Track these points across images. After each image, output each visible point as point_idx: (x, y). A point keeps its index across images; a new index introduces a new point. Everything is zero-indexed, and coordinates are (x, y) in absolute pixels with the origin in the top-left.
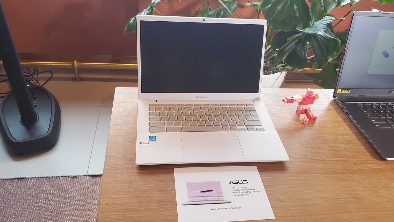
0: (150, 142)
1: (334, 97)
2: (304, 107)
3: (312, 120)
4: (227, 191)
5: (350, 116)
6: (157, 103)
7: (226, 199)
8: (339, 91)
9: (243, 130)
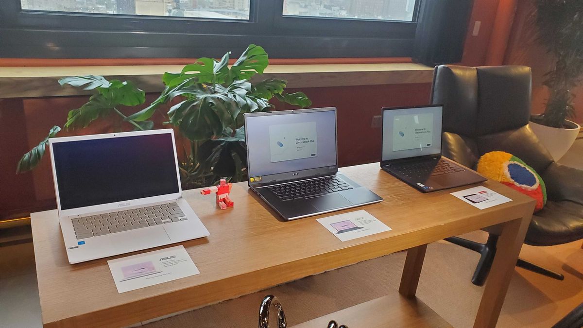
0: (79, 246)
1: (249, 186)
2: (221, 197)
3: (230, 205)
4: (158, 266)
5: (262, 197)
6: (80, 217)
7: (158, 270)
8: (252, 180)
9: (168, 222)
